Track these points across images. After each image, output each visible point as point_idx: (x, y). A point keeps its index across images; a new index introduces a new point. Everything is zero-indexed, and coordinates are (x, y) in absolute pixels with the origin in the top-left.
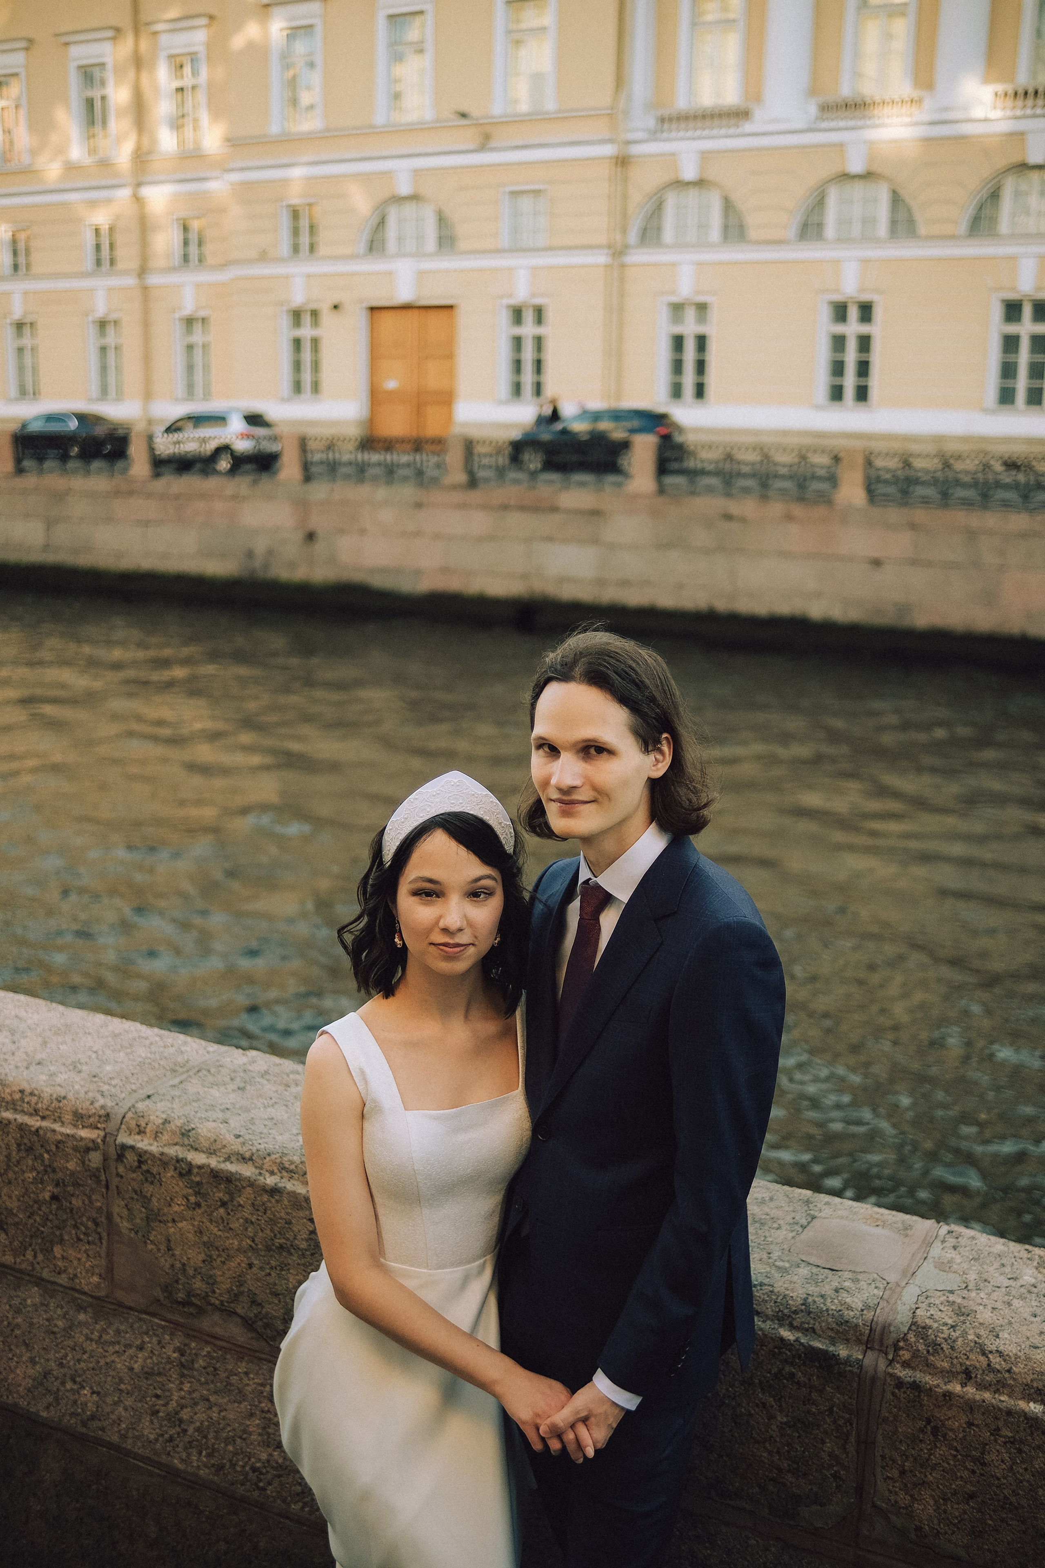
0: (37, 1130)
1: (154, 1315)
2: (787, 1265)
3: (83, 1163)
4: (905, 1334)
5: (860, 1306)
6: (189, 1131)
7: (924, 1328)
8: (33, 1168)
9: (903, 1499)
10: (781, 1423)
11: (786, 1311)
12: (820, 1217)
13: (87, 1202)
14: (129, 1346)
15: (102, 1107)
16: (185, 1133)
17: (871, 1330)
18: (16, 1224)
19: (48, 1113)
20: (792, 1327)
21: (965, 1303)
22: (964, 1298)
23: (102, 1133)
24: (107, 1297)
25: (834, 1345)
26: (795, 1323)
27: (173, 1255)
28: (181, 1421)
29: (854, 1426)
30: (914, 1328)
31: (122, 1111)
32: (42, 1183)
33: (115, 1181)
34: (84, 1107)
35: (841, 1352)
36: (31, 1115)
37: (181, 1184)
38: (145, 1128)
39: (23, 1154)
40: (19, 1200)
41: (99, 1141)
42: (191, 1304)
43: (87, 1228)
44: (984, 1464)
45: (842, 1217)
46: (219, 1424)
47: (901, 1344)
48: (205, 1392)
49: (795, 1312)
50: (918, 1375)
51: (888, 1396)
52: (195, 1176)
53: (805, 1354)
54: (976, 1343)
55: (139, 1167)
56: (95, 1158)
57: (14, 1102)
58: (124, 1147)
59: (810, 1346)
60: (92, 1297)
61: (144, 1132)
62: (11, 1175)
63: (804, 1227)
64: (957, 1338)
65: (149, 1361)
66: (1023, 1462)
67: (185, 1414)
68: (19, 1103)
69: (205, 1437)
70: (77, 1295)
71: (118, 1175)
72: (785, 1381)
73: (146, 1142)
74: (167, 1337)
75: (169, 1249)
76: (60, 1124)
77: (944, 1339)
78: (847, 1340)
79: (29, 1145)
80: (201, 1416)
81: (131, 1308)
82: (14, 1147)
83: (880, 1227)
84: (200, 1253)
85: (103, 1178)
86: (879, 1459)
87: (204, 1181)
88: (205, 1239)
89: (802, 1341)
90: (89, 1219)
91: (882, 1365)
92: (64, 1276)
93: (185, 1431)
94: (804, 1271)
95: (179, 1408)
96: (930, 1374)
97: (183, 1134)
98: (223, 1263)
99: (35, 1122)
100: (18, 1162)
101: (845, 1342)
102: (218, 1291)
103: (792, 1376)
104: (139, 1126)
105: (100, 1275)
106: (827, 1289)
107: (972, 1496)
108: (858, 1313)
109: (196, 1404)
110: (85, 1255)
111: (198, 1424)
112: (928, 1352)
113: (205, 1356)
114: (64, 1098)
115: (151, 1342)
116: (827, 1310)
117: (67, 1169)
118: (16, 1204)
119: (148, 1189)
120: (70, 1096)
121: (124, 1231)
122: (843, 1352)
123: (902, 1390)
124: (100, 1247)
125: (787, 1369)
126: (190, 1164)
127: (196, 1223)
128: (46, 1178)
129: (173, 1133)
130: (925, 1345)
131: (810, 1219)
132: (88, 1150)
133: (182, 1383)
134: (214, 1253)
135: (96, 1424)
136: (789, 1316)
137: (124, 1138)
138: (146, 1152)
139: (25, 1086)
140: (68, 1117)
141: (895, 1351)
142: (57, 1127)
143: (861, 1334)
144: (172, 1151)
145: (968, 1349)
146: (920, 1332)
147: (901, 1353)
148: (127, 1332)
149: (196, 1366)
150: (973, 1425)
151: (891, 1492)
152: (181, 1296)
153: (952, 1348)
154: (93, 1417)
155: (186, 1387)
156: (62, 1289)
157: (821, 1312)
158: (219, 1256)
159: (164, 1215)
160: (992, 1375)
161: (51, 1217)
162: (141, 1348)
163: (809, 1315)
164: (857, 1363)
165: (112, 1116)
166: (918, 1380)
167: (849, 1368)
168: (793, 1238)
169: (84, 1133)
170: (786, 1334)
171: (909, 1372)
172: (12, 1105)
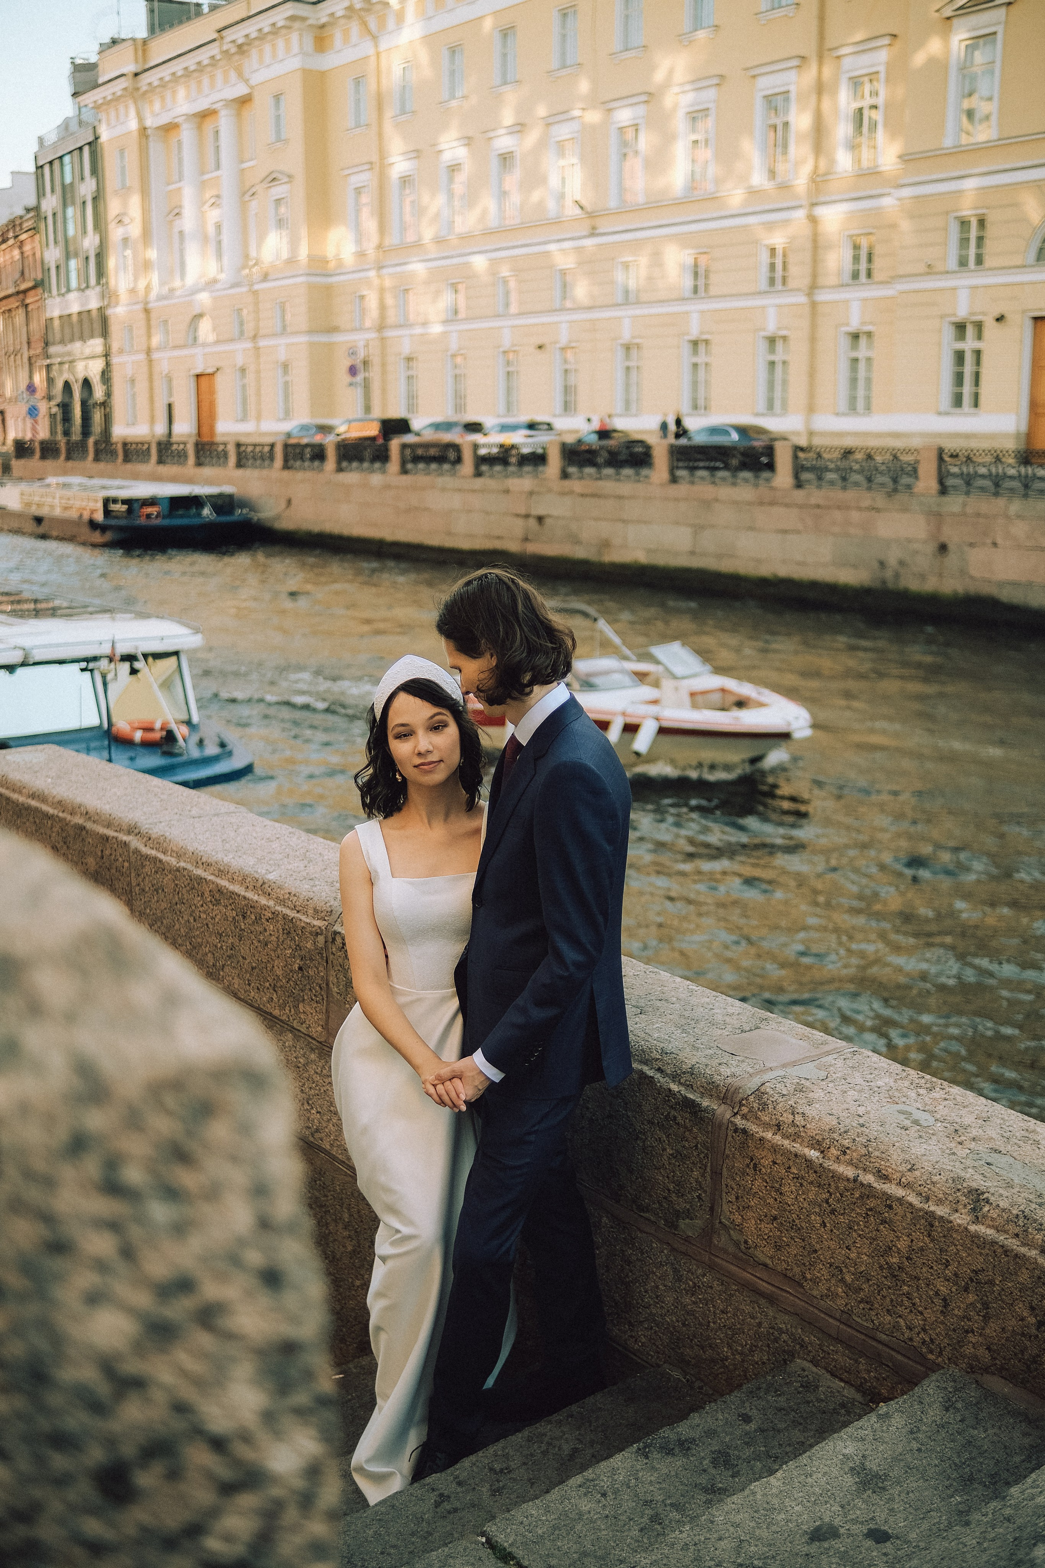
0: (293, 919)
2: (703, 1047)
3: (315, 943)
4: (750, 1096)
5: (729, 1074)
7: (763, 1093)
8: (290, 947)
9: (738, 1219)
10: (670, 1154)
11: (679, 1072)
12: (765, 1028)
13: (316, 972)
15: (330, 906)
17: (728, 1089)
18: (281, 987)
19: (301, 908)
20: (679, 1083)
21: (811, 1086)
22: (814, 1084)
23: (327, 923)
24: (325, 1042)
25: (701, 1098)
26: (682, 1081)
29: (710, 1159)
30: (757, 1092)
32: (294, 957)
33: (332, 957)
34: (320, 905)
36: (292, 909)
39: (285, 936)
40: (283, 970)
41: (324, 928)
43: (316, 992)
44: (781, 1193)
47: (744, 1102)
49: (684, 1073)
51: (730, 1139)
53: (683, 1102)
54: (792, 1107)
56: (321, 939)
57: (284, 900)
58: (336, 933)
59: (686, 1096)
60: (318, 1041)
62: (279, 952)
63: (744, 1031)
64: (782, 1102)
66: (803, 1194)
68: (287, 901)
70: (310, 1040)
71: (332, 953)
72: (672, 1122)
76: (306, 916)
77: (773, 1102)
78: (711, 1095)
79: (289, 929)
82: (281, 931)
83: (802, 1040)
85: (325, 955)
86: (724, 1186)
89: (682, 1092)
90: (317, 984)
91: (728, 1115)
92: (304, 1025)
94: (712, 1052)
96: (756, 1125)
99: (292, 914)
100: (283, 942)
101: (709, 1097)
103: (675, 1118)
105: (322, 1026)
106: (715, 1063)
107: (775, 1218)
108: (724, 1078)
110: (314, 1011)
112: (759, 1109)
114: (311, 899)
116: (705, 1074)
117: (307, 947)
118: (281, 972)
120: (315, 899)
121: (335, 994)
122: (705, 1103)
123: (738, 1134)
124: (323, 1006)
128: (296, 954)
130: (759, 1104)
131: (755, 1028)
135: (317, 1135)
136: (680, 1075)
139: (293, 891)
140: (311, 912)
141: (739, 1107)
142: (303, 918)
143: (720, 1092)
145: (785, 1110)
146: (759, 1095)
147: (743, 1108)
150: (776, 1163)
151: (731, 1212)
153: (775, 1108)
154: (317, 1131)
156: (302, 1035)
157: (701, 1074)
160: (793, 1129)
161: (298, 982)
163: (692, 1075)
164: (712, 1112)
166: (747, 1127)
167: (706, 1115)
168: (727, 1035)
169: (317, 923)
170: (674, 1087)
171: (744, 1122)
172: (282, 902)
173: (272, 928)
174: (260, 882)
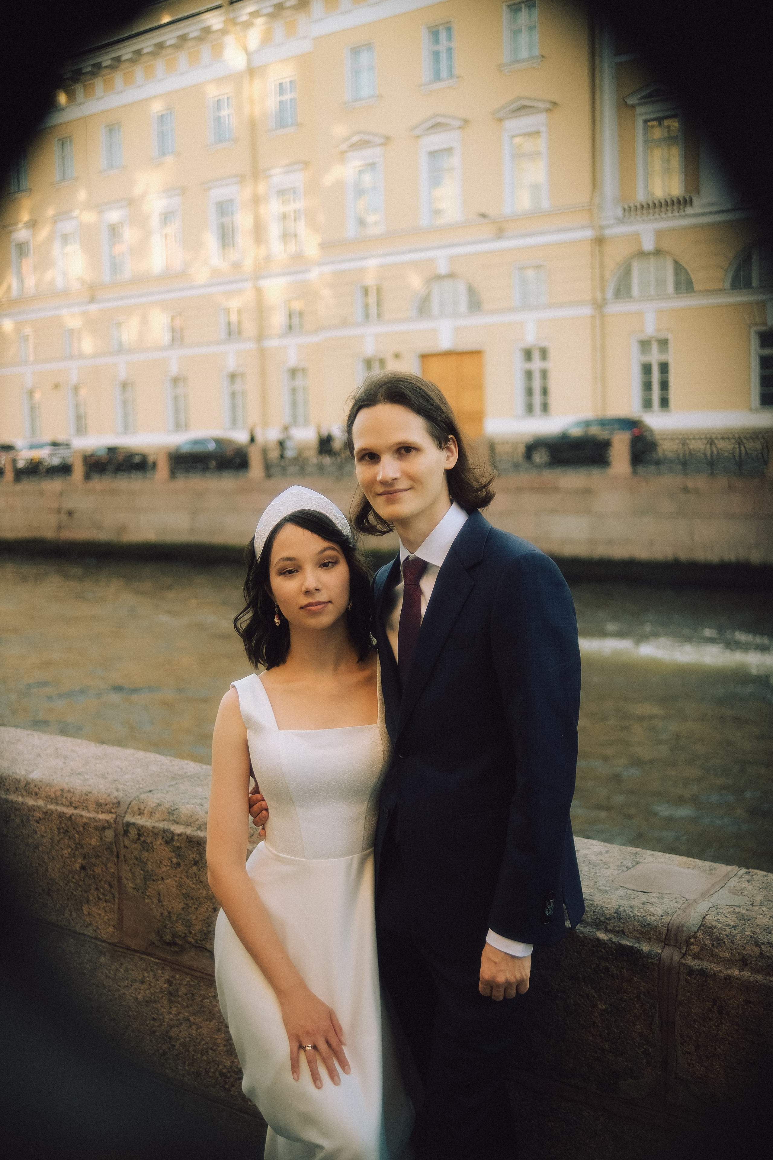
0: (71, 816)
1: (149, 954)
2: (608, 889)
3: (101, 839)
4: (695, 933)
5: (660, 913)
6: (174, 810)
7: (710, 928)
8: (69, 846)
9: (699, 1070)
10: (602, 1010)
11: (602, 918)
12: (644, 863)
13: (104, 869)
14: (134, 981)
15: (116, 798)
16: (171, 812)
17: (668, 930)
19: (79, 804)
20: (606, 931)
21: (748, 913)
22: (748, 910)
23: (114, 816)
24: (119, 943)
25: (639, 943)
26: (609, 927)
27: (162, 906)
28: (171, 1038)
29: (657, 1009)
30: (702, 928)
31: (129, 800)
32: (74, 857)
33: (123, 851)
34: (103, 798)
35: (644, 948)
36: (68, 806)
37: (166, 849)
38: (144, 810)
39: (62, 835)
40: (59, 872)
41: (112, 821)
42: (175, 944)
43: (105, 890)
45: (661, 862)
46: (197, 1039)
47: (692, 940)
48: (186, 1014)
49: (609, 919)
50: (705, 964)
51: (682, 983)
52: (176, 843)
53: (616, 951)
54: (751, 937)
55: (139, 839)
56: (109, 834)
57: (56, 798)
58: (129, 825)
59: (620, 944)
60: (109, 944)
61: (143, 814)
62: (54, 853)
63: (628, 868)
64: (737, 934)
65: (148, 991)
67: (173, 1033)
68: (60, 798)
69: (187, 1050)
70: (99, 943)
71: (126, 847)
72: (602, 975)
73: (144, 819)
74: (160, 972)
75: (160, 901)
76: (87, 811)
77: (726, 935)
78: (649, 939)
79: (65, 828)
80: (184, 1034)
81: (135, 951)
82: (56, 831)
83: (690, 870)
84: (180, 903)
85: (115, 850)
86: (678, 1037)
87: (182, 845)
88: (184, 891)
89: (614, 940)
90: (106, 882)
91: (676, 958)
92: (90, 928)
93: (174, 1046)
94: (621, 892)
95: (169, 1028)
96: (715, 963)
97: (169, 813)
98: (196, 909)
99: (69, 811)
100: (58, 842)
101: (648, 941)
102: (193, 932)
103: (607, 969)
104: (139, 809)
105: (114, 926)
106: (637, 903)
107: (753, 1064)
108: (658, 918)
109: (181, 1024)
110: (103, 911)
111: (182, 1040)
112: (713, 945)
113: (186, 985)
114: (90, 793)
115: (149, 977)
116: (634, 916)
117: (90, 844)
118: (58, 875)
119: (145, 854)
120: (95, 792)
121: (130, 890)
122: (645, 948)
123: (693, 977)
124: (114, 904)
125: (604, 964)
126: (173, 833)
127: (177, 879)
128: (77, 853)
129: (163, 812)
130: (711, 940)
131: (634, 864)
132: (104, 828)
133: (171, 1008)
134: (190, 902)
136: (605, 922)
137: (129, 818)
138: (143, 826)
139: (66, 787)
140: (92, 806)
141: (687, 946)
142: (84, 813)
143: (660, 934)
144: (161, 825)
145: (745, 942)
146: (707, 931)
147: (692, 947)
148: (133, 970)
149: (180, 993)
150: (750, 1002)
151: (689, 1064)
152: (168, 938)
153: (732, 942)
155: (174, 1010)
156: (89, 939)
157: (630, 917)
158: (194, 904)
159: (156, 875)
160: (763, 961)
161: (81, 883)
162: (142, 982)
163: (620, 920)
164: (657, 956)
165: (122, 803)
166: (704, 967)
167: (650, 961)
168: (618, 874)
169: (102, 817)
170: (602, 935)
171: (698, 962)
172: (55, 800)
173: (43, 828)
174: (23, 784)
